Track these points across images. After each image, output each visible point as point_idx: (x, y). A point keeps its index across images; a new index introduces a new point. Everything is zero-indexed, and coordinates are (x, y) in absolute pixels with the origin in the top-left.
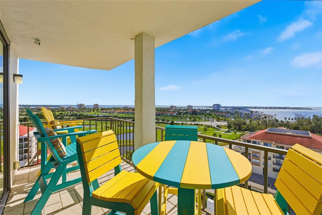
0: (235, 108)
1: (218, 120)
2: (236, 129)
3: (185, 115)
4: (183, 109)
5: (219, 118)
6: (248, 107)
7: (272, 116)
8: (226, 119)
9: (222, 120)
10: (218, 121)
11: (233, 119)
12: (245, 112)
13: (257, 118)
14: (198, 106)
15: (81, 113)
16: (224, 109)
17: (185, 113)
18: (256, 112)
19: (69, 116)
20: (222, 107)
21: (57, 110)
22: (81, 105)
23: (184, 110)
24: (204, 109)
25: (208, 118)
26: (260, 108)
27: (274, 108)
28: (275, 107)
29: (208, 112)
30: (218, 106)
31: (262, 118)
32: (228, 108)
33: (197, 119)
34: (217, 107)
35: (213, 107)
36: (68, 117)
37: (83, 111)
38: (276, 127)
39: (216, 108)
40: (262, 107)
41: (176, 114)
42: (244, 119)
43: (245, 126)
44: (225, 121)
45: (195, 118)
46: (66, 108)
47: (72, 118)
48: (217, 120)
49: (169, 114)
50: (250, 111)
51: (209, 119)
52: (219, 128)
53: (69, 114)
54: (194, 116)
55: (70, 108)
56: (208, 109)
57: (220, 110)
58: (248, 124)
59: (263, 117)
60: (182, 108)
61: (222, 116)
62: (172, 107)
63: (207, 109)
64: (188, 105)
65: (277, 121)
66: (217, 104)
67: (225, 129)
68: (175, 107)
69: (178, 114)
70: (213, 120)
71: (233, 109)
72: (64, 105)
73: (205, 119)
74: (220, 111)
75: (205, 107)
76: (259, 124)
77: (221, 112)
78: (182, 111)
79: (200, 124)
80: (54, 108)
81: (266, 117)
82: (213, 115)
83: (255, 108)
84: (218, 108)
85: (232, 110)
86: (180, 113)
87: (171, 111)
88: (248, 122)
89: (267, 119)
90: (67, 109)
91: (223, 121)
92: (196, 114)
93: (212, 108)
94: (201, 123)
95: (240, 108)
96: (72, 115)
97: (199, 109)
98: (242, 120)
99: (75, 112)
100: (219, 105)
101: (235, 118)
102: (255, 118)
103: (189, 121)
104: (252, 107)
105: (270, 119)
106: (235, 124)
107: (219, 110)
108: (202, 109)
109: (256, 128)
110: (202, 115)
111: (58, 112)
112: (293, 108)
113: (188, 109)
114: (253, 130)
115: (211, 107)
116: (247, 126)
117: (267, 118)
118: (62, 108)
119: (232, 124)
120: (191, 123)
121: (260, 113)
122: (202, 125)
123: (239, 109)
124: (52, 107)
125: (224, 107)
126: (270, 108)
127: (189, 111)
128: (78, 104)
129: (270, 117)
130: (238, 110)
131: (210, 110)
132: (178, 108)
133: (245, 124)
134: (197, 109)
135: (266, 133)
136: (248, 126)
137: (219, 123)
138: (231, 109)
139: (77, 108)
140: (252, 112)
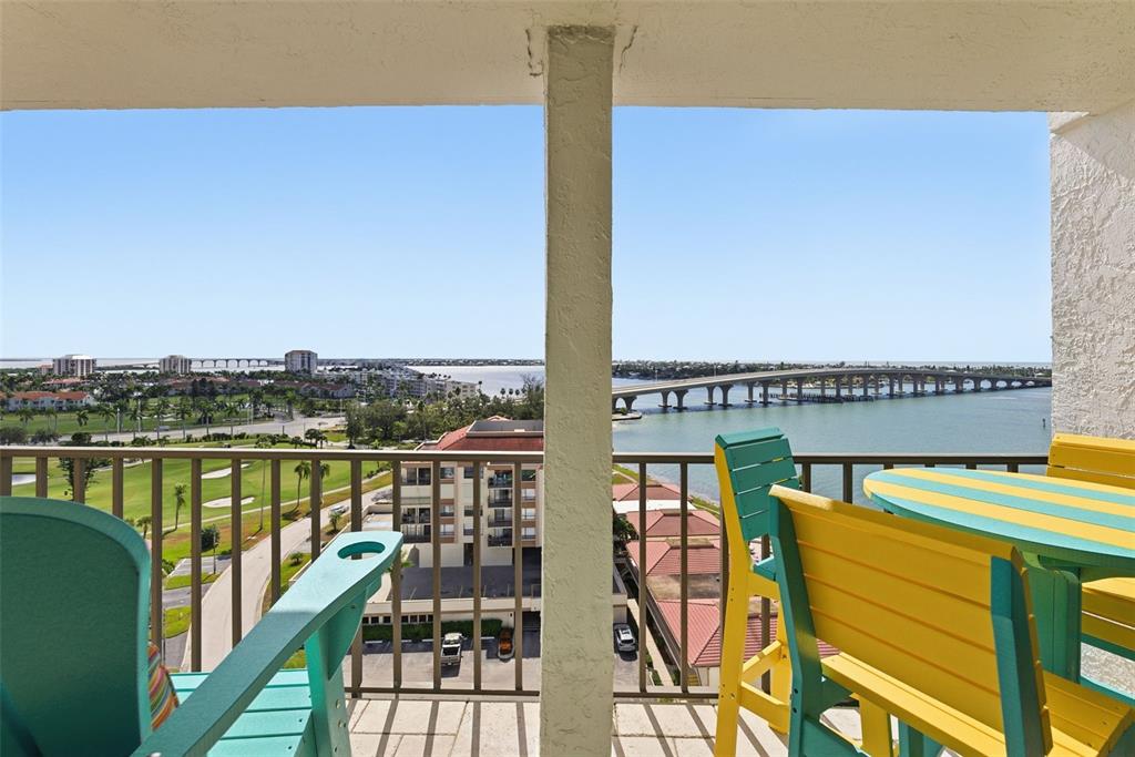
0: (366, 365)
1: (310, 412)
2: (376, 437)
3: (153, 402)
4: (140, 372)
5: (311, 404)
6: (406, 362)
7: (473, 386)
8: (338, 404)
9: (323, 408)
10: (310, 416)
11: (364, 404)
12: (398, 378)
13: (435, 394)
14: (215, 361)
16: (330, 368)
17: (153, 393)
18: (431, 376)
20: (321, 363)
23: (143, 378)
24: (247, 372)
25: (269, 406)
26: (440, 363)
27: (475, 363)
28: (478, 361)
29: (266, 382)
30: (308, 356)
31: (447, 394)
32: (343, 364)
33: (217, 415)
34: (303, 362)
35: (286, 363)
38: (485, 417)
39: (299, 367)
40: (444, 361)
41: (97, 398)
42: (400, 402)
43: (402, 425)
44: (336, 411)
45: (210, 410)
48: (303, 412)
49: (47, 400)
50: (414, 373)
51: (273, 411)
52: (314, 441)
54: (203, 401)
56: (266, 369)
57: (316, 372)
58: (412, 414)
59: (449, 389)
60: (130, 367)
61: (326, 395)
62: (68, 365)
63: (262, 372)
64: (166, 355)
65: (484, 398)
66: (302, 353)
67: (338, 441)
68: (90, 363)
69: (109, 400)
70: (290, 412)
71: (359, 369)
73: (256, 411)
74: (313, 376)
75: (251, 363)
76: (442, 411)
77: (320, 381)
78: (134, 382)
79: (235, 433)
81: (458, 391)
82: (290, 394)
83: (428, 363)
84: (306, 367)
85: (357, 373)
86: (126, 395)
87: (63, 386)
88: (410, 408)
89: (462, 398)
91: (330, 414)
92: (213, 394)
93: (282, 368)
94: (238, 430)
95: (382, 365)
97: (225, 374)
98: (394, 403)
100: (309, 353)
101: (369, 399)
102: (429, 396)
103: (174, 427)
104: (418, 361)
105: (469, 395)
106: (372, 421)
107: (309, 372)
108: (239, 371)
109: (436, 425)
110: (237, 398)
112: (515, 363)
113: (165, 376)
114: (427, 433)
115: (277, 363)
116: (410, 422)
117: (461, 394)
119: (362, 422)
120: (188, 432)
121: (442, 378)
122: (241, 436)
123: (381, 368)
125: (329, 362)
126: (466, 363)
127: (170, 382)
129: (469, 389)
130: (379, 372)
131: (276, 373)
132: (108, 369)
133: (402, 416)
134: (212, 371)
135: (468, 436)
136: (411, 423)
137: (314, 423)
138: (354, 369)
140: (421, 376)
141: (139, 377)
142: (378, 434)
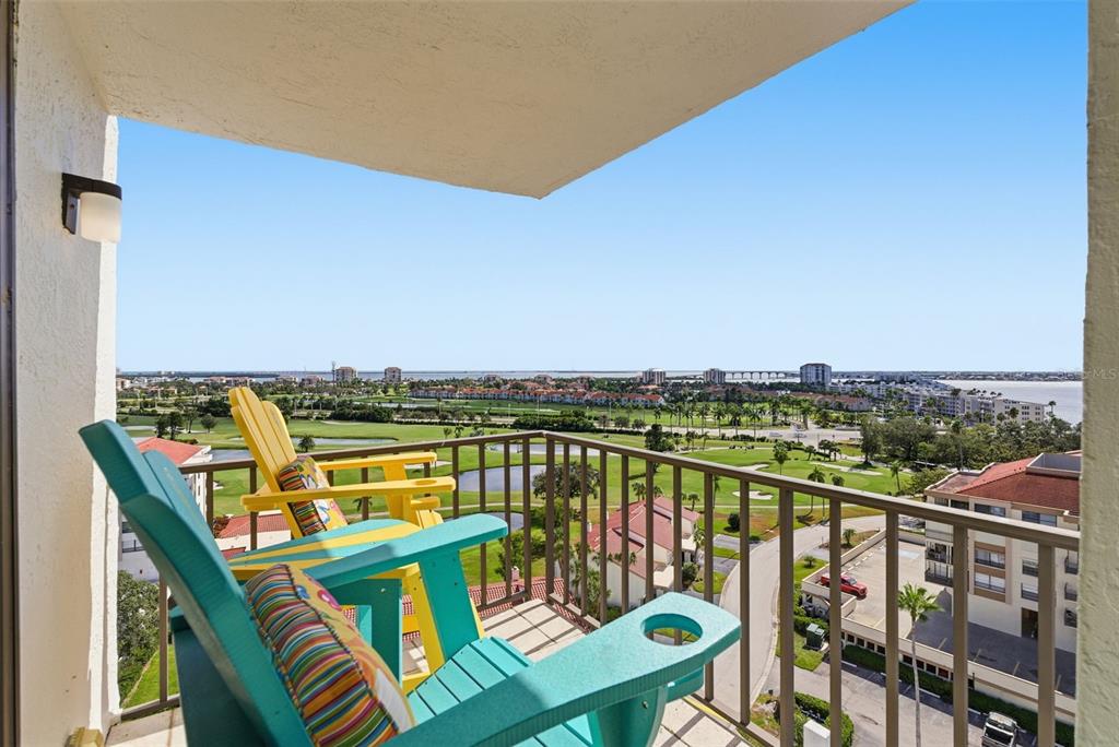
0: (887, 378)
1: (824, 422)
2: (897, 457)
3: (700, 405)
4: (691, 382)
5: (825, 416)
6: (937, 376)
7: (1039, 408)
8: (852, 418)
9: (837, 421)
10: (823, 427)
11: (881, 420)
12: (926, 393)
13: (978, 415)
14: (743, 373)
15: (345, 397)
16: (845, 380)
17: (701, 398)
18: (971, 393)
19: (309, 407)
20: (835, 375)
21: (271, 390)
22: (343, 372)
23: (693, 386)
24: (767, 383)
25: (786, 414)
26: (985, 377)
27: (1045, 377)
28: (1048, 374)
29: (783, 392)
30: (821, 369)
31: (996, 415)
32: (859, 377)
33: (744, 419)
34: (817, 374)
35: (801, 375)
36: (304, 413)
37: (350, 393)
38: (1060, 449)
39: (814, 380)
40: (992, 374)
41: (667, 401)
42: (927, 421)
43: (930, 446)
44: (851, 424)
45: (739, 415)
46: (297, 380)
47: (316, 413)
48: (817, 423)
49: (640, 399)
50: (945, 388)
51: (790, 419)
52: (827, 452)
53: (306, 403)
54: (733, 406)
55: (310, 381)
56: (783, 381)
57: (830, 384)
58: (944, 436)
59: (999, 410)
60: (686, 378)
61: (839, 407)
62: (650, 376)
63: (780, 383)
64: (707, 369)
65: (1061, 426)
66: (817, 365)
67: (853, 455)
68: (662, 374)
69: (672, 402)
70: (805, 422)
71: (877, 383)
72: (292, 373)
73: (775, 419)
74: (827, 388)
76: (987, 437)
77: (834, 392)
78: (687, 390)
79: (757, 436)
80: (261, 381)
81: (1014, 413)
82: (805, 405)
83: (966, 376)
84: (820, 380)
85: (876, 387)
86: (682, 398)
87: (648, 390)
88: (941, 429)
89: (1019, 419)
90: (301, 385)
91: (844, 427)
92: (741, 401)
93: (798, 380)
94: (760, 433)
95: (904, 379)
96: (316, 406)
97: (750, 384)
98: (919, 421)
99: (326, 395)
100: (823, 365)
101: (887, 414)
102: (968, 416)
103: (712, 426)
104: (952, 374)
105: (1032, 418)
106: (890, 438)
107: (823, 385)
108: (761, 382)
109: (978, 452)
110: (760, 406)
111: (272, 394)
113: (708, 384)
114: (965, 459)
115: (793, 375)
116: (941, 445)
117: (1020, 416)
118: (285, 381)
119: (880, 438)
120: (723, 431)
121: (988, 395)
122: (762, 440)
123: (902, 382)
124: (254, 380)
125: (843, 375)
126: (1028, 377)
127: (711, 389)
128: (337, 368)
129: (1032, 411)
130: (899, 386)
131: (792, 384)
132: (673, 379)
133: (929, 437)
134: (740, 382)
135: (1029, 473)
136: (943, 447)
137: (829, 434)
138: (870, 383)
139: (333, 382)
140: (956, 392)
141: (691, 385)
142: (898, 453)
